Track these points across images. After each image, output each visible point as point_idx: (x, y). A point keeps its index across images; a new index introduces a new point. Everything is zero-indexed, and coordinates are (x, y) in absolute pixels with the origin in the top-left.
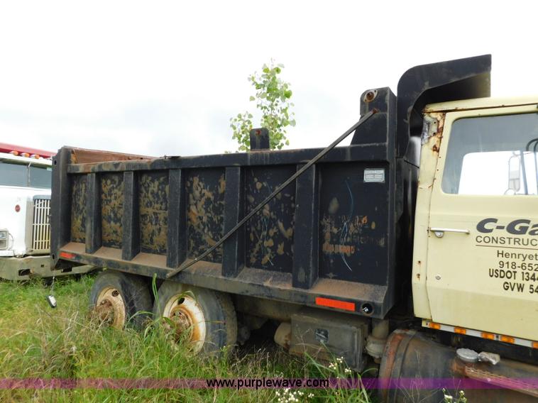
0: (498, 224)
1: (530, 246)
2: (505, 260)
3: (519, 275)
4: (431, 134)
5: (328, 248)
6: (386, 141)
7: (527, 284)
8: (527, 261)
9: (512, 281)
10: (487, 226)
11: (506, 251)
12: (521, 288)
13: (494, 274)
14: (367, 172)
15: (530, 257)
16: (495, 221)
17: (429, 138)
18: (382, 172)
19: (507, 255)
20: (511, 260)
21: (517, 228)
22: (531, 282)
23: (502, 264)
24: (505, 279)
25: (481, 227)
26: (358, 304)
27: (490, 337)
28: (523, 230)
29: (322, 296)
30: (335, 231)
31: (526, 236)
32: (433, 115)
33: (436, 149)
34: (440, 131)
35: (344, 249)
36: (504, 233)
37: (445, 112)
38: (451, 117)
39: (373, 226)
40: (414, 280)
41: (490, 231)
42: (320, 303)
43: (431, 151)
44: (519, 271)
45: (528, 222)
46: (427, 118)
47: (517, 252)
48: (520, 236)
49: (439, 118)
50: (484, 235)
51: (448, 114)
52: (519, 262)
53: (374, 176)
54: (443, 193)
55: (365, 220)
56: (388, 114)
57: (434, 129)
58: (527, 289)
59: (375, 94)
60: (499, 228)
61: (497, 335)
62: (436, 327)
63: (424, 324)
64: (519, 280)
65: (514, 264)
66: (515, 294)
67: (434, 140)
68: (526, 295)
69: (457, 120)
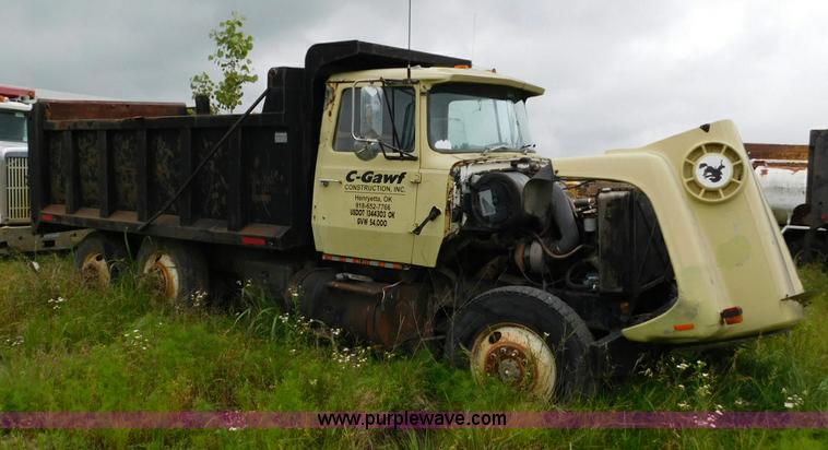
0: (358, 175)
1: (372, 191)
2: (359, 202)
3: (365, 213)
4: (329, 101)
5: (256, 198)
6: (282, 110)
7: (369, 219)
8: (370, 202)
9: (361, 217)
10: (352, 177)
11: (360, 195)
12: (366, 222)
13: (354, 212)
14: (276, 134)
15: (371, 199)
16: (355, 172)
17: (328, 105)
18: (286, 134)
19: (360, 198)
20: (361, 202)
21: (367, 178)
22: (371, 217)
23: (357, 205)
24: (358, 217)
25: (349, 179)
26: (266, 240)
27: (357, 262)
28: (370, 180)
29: (246, 236)
30: (258, 183)
31: (371, 184)
32: (331, 85)
33: (330, 114)
34: (334, 98)
35: (265, 198)
36: (360, 182)
37: (338, 83)
38: (341, 87)
39: (282, 178)
41: (353, 180)
42: (245, 242)
43: (328, 116)
44: (365, 209)
45: (372, 173)
46: (328, 87)
47: (365, 195)
48: (368, 184)
49: (334, 88)
50: (349, 184)
51: (340, 85)
52: (366, 203)
53: (281, 137)
54: (332, 151)
55: (276, 173)
56: (284, 88)
57: (331, 97)
58: (369, 223)
59: (276, 72)
60: (358, 178)
61: (362, 259)
62: (330, 258)
63: (324, 258)
64: (365, 216)
65: (363, 205)
66: (362, 227)
67: (330, 106)
68: (369, 227)
69: (345, 90)
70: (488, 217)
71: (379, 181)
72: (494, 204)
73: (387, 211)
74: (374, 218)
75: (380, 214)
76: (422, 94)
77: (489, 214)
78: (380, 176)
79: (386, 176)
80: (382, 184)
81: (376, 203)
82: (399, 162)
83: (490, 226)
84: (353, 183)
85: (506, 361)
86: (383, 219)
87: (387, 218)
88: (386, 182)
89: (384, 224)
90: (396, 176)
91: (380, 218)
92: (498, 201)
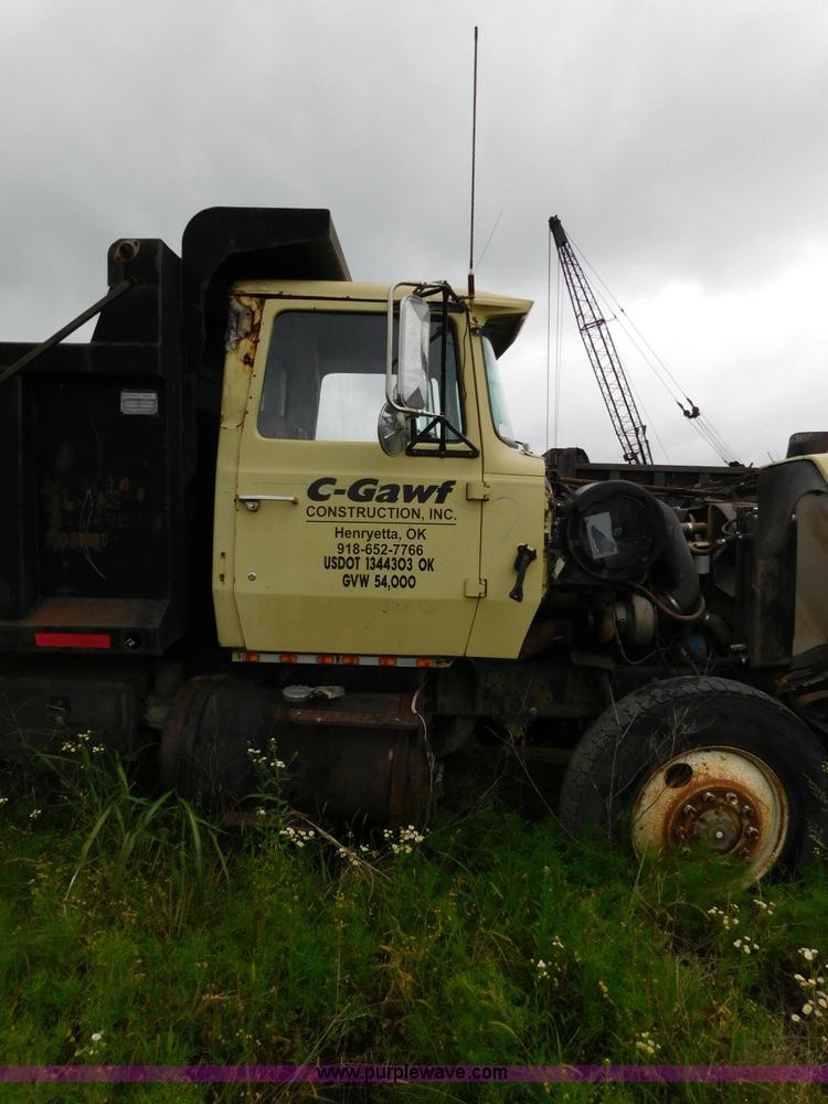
0: (338, 486)
1: (376, 519)
2: (345, 541)
3: (362, 563)
4: (241, 334)
5: (58, 540)
6: (156, 340)
7: (372, 574)
8: (374, 541)
9: (354, 572)
10: (323, 490)
11: (347, 527)
12: (364, 581)
13: (331, 563)
14: (125, 396)
15: (377, 535)
16: (332, 481)
17: (238, 341)
18: (153, 396)
19: (347, 534)
20: (352, 541)
21: (361, 492)
22: (377, 571)
23: (341, 548)
24: (346, 571)
25: (313, 492)
26: (115, 635)
27: (328, 661)
28: (369, 495)
29: (48, 630)
30: (70, 506)
31: (373, 504)
32: (245, 300)
33: (248, 361)
34: (256, 329)
35: (88, 540)
36: (345, 501)
37: (263, 298)
38: (273, 307)
39: (141, 495)
40: (217, 585)
41: (326, 497)
42: (43, 642)
43: (241, 364)
44: (363, 555)
45: (375, 482)
46: (236, 305)
47: (361, 527)
48: (365, 505)
49: (254, 307)
50: (317, 504)
51: (268, 302)
52: (363, 543)
53: (139, 403)
54: (259, 436)
55: (124, 484)
56: (160, 290)
57: (246, 325)
58: (372, 581)
59: (136, 250)
60: (339, 492)
61: (338, 656)
62: (254, 659)
63: (235, 658)
64: (362, 570)
65: (356, 546)
66: (357, 591)
67: (246, 345)
68: (371, 591)
69: (281, 314)
70: (602, 559)
71: (393, 498)
72: (614, 537)
73: (416, 559)
74: (383, 572)
75: (399, 564)
76: (473, 331)
77: (606, 554)
78: (394, 489)
79: (408, 488)
80: (400, 503)
81: (390, 543)
82: (436, 460)
83: (604, 575)
84: (325, 504)
85: (710, 816)
86: (407, 573)
87: (416, 571)
88: (408, 499)
89: (410, 582)
90: (432, 489)
91: (399, 573)
92: (623, 530)
